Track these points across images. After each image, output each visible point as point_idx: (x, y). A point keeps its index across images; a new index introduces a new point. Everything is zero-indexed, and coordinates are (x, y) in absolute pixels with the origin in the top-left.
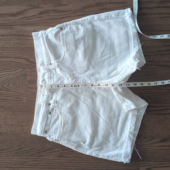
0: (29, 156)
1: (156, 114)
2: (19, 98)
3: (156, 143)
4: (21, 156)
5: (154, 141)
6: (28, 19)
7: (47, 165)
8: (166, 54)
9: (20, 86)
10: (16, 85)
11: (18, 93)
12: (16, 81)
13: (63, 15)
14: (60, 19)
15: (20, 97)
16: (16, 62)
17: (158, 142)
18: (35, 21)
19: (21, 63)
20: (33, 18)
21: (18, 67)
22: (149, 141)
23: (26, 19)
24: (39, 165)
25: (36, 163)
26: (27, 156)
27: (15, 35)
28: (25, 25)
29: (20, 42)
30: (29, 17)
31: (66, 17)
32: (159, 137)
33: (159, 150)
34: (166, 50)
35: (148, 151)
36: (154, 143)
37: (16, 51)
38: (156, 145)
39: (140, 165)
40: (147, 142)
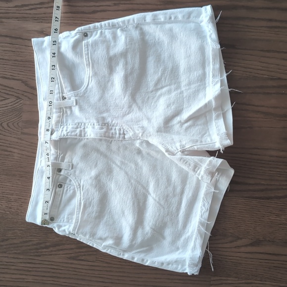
0: (19, 253)
1: (246, 197)
2: (7, 151)
3: (242, 246)
4: (5, 253)
5: (239, 243)
6: (32, 9)
7: (49, 272)
8: (274, 93)
9: (9, 129)
10: (3, 128)
11: (4, 141)
12: (2, 120)
13: (95, 6)
14: (90, 13)
15: (9, 149)
16: (5, 86)
17: (246, 246)
18: (44, 14)
19: (13, 88)
20: (40, 8)
21: (8, 94)
22: (231, 242)
23: (27, 8)
24: (36, 271)
25: (30, 268)
26: (16, 253)
27: (6, 36)
28: (25, 19)
29: (14, 50)
30: (33, 5)
31: (101, 11)
32: (249, 237)
33: (246, 259)
34: (274, 87)
35: (227, 260)
36: (239, 247)
37: (5, 66)
38: (243, 249)
39: (211, 283)
40: (227, 243)
